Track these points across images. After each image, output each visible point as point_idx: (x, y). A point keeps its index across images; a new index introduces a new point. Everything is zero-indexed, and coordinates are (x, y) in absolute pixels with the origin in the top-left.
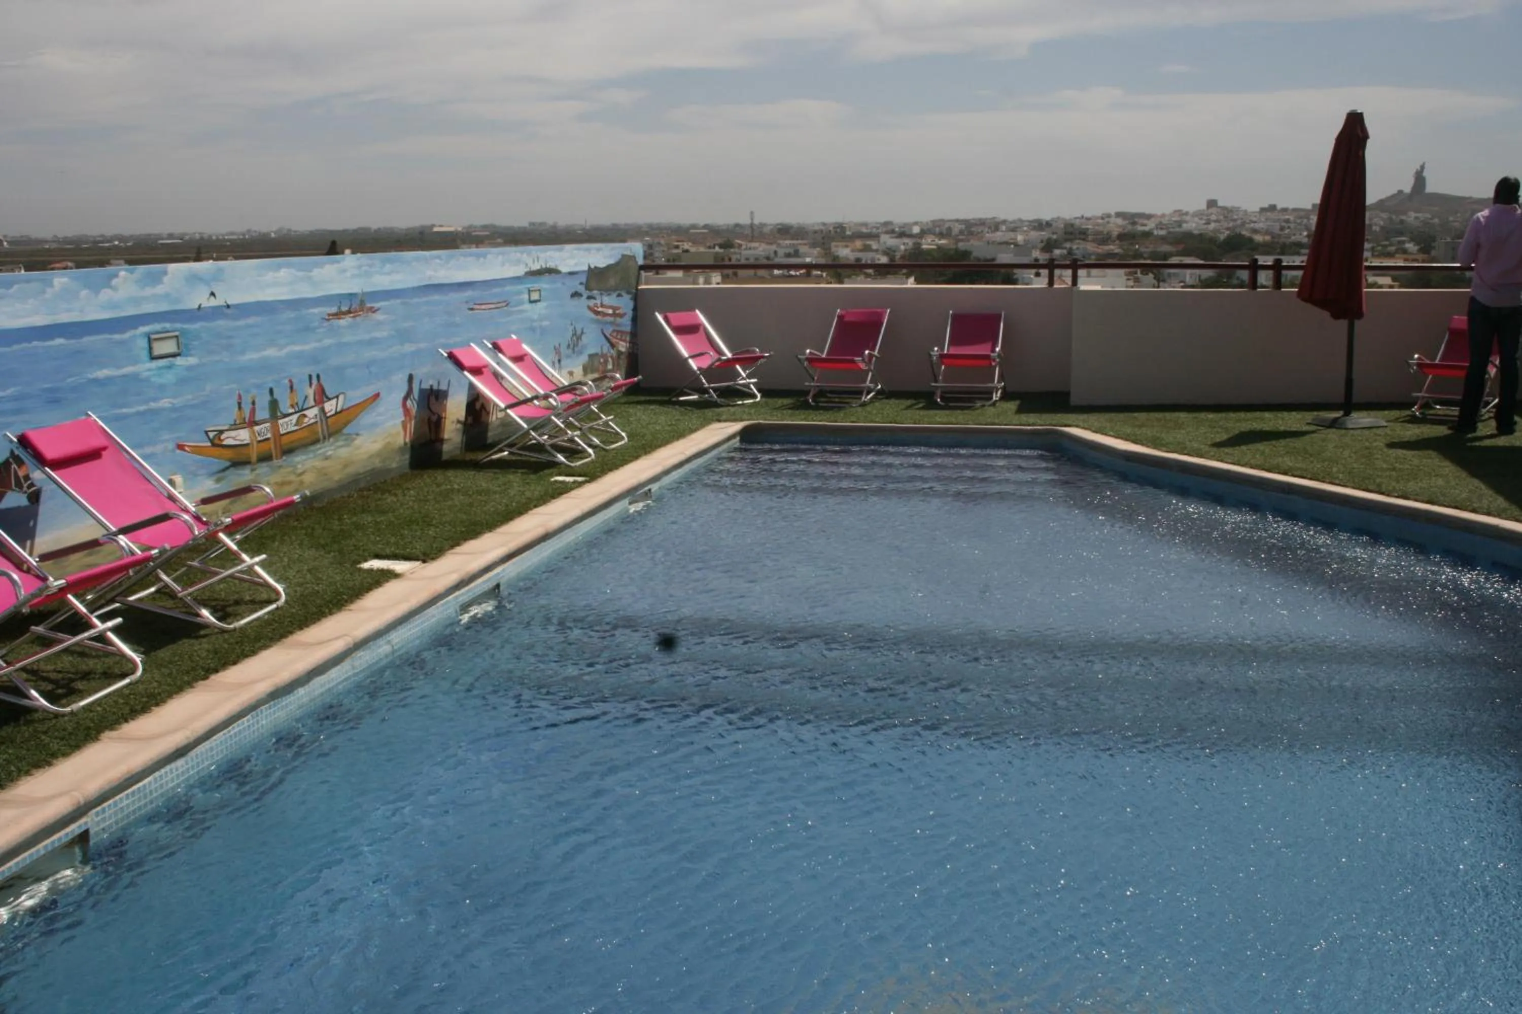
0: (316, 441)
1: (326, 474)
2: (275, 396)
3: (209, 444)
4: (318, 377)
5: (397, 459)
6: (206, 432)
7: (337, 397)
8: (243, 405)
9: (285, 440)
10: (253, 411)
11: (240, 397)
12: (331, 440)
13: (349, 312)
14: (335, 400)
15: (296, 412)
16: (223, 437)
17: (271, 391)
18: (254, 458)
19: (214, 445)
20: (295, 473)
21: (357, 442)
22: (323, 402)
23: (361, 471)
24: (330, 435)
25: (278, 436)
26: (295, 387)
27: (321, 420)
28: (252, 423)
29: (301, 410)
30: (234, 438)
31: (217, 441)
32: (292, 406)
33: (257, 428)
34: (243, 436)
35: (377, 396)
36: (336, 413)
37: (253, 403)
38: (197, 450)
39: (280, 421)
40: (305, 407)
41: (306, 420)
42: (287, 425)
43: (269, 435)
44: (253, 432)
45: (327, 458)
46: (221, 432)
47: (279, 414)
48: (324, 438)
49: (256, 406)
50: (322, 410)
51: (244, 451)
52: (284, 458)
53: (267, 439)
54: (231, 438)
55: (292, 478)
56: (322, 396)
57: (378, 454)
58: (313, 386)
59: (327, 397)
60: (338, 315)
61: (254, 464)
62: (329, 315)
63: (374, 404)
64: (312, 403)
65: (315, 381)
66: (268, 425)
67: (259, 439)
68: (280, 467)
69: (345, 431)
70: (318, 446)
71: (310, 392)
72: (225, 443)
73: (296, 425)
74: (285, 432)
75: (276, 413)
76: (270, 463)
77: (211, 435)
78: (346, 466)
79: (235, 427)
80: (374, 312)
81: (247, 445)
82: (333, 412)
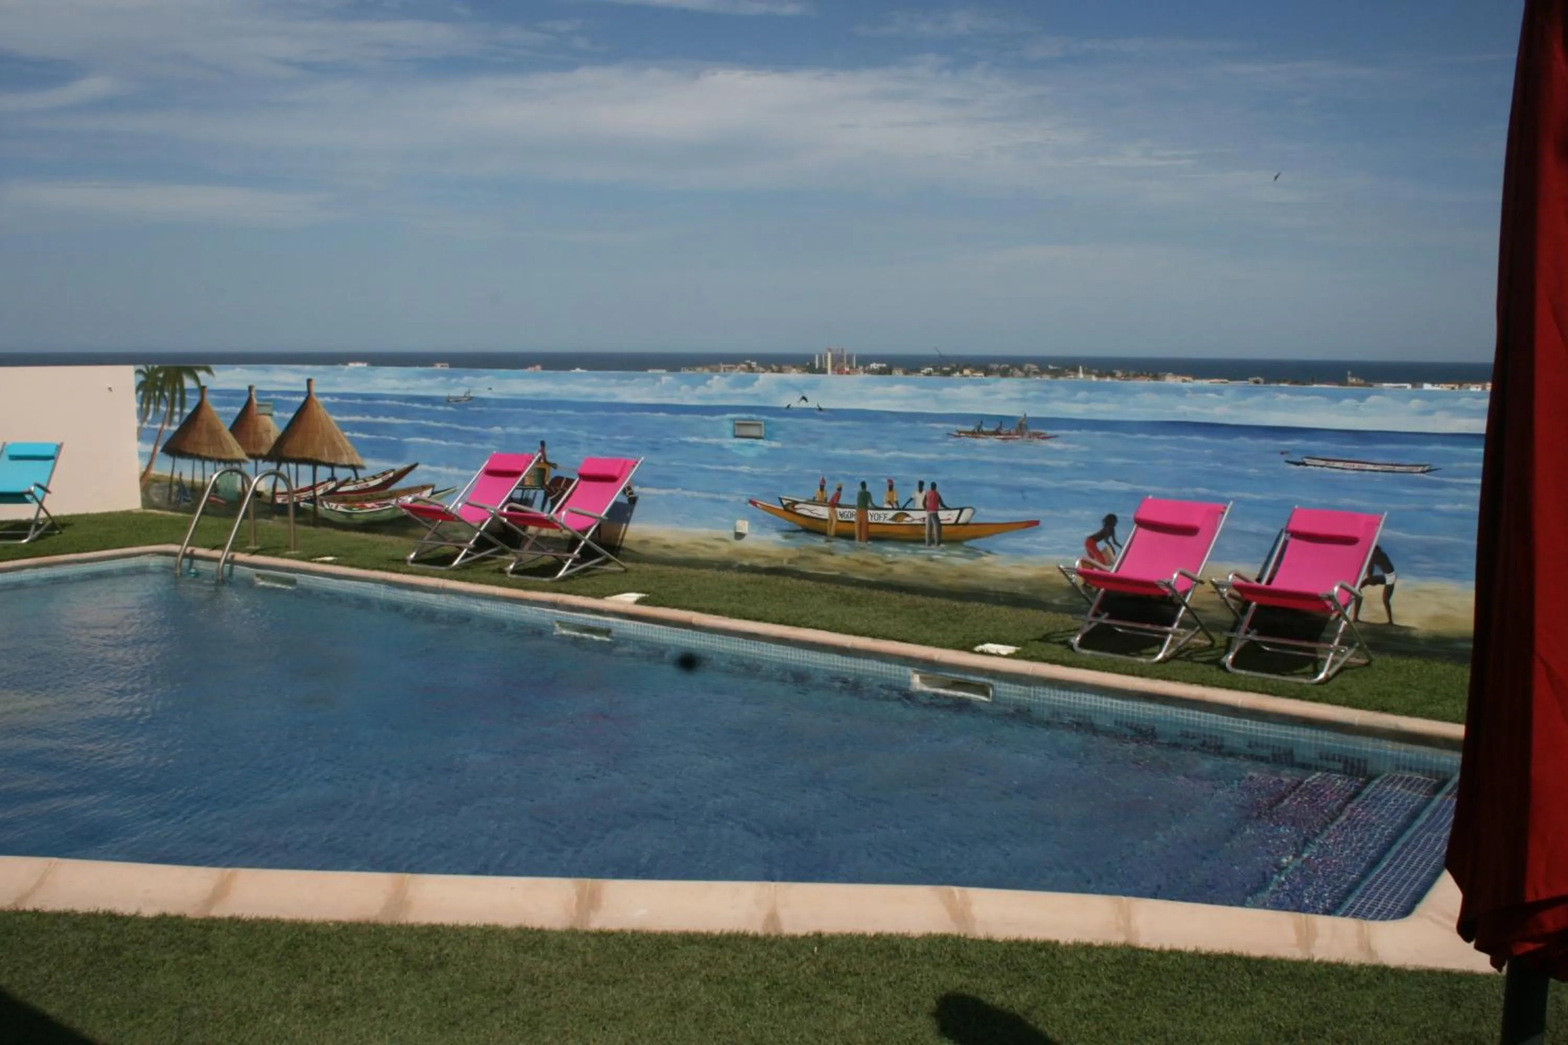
0: (922, 541)
1: (928, 574)
2: (868, 489)
3: (782, 508)
4: (934, 486)
5: (1065, 598)
6: (780, 499)
7: (961, 510)
8: (825, 488)
9: (872, 529)
10: (838, 495)
11: (823, 481)
12: (942, 546)
14: (957, 512)
15: (893, 509)
16: (797, 506)
17: (863, 485)
18: (832, 532)
19: (786, 508)
20: (882, 560)
21: (987, 559)
22: (938, 510)
23: (991, 588)
24: (940, 542)
25: (864, 523)
26: (895, 488)
27: (931, 525)
28: (834, 504)
29: (902, 511)
30: (810, 511)
31: (790, 508)
32: (890, 503)
33: (839, 510)
34: (823, 512)
35: (1036, 523)
36: (956, 523)
37: (840, 489)
38: (767, 509)
39: (870, 512)
40: (907, 507)
41: (907, 519)
42: (880, 517)
43: (853, 519)
44: (835, 513)
45: (932, 560)
46: (797, 503)
47: (870, 505)
48: (932, 542)
49: (843, 493)
50: (936, 517)
51: (822, 524)
52: (869, 543)
53: (853, 522)
54: (805, 510)
55: (877, 562)
56: (935, 502)
57: (1028, 582)
58: (924, 493)
59: (943, 505)
61: (830, 536)
62: (960, 432)
63: (1022, 530)
64: (921, 506)
65: (927, 488)
66: (855, 510)
67: (840, 518)
68: (864, 548)
69: (966, 543)
70: (922, 546)
71: (919, 498)
72: (799, 511)
73: (892, 519)
74: (874, 521)
75: (867, 503)
76: (851, 542)
77: (785, 502)
78: (963, 576)
79: (813, 502)
80: (1043, 438)
81: (825, 520)
82: (953, 521)
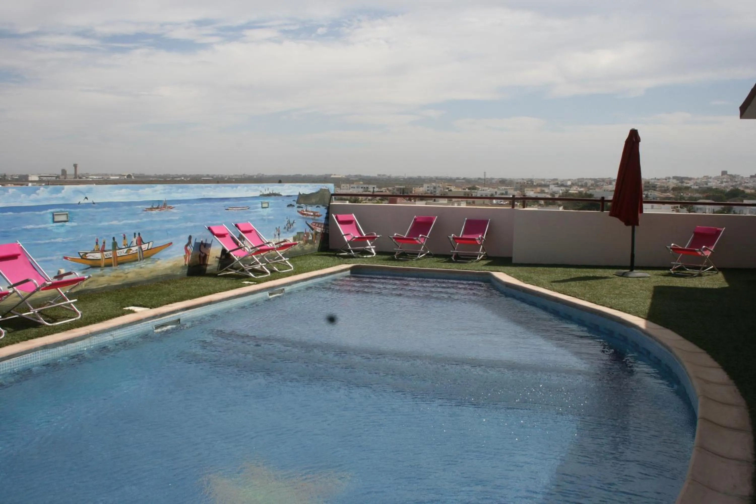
0: (137, 260)
1: (140, 274)
2: (116, 241)
3: (80, 258)
4: (139, 234)
5: (180, 271)
6: (79, 253)
7: (149, 243)
8: (98, 243)
9: (119, 259)
10: (104, 246)
11: (97, 240)
12: (144, 260)
13: (158, 208)
14: (148, 244)
15: (126, 248)
16: (87, 255)
17: (114, 238)
18: (103, 265)
19: (82, 258)
20: (124, 273)
21: (159, 262)
22: (141, 245)
23: (160, 274)
24: (144, 259)
25: (116, 257)
26: (126, 237)
27: (139, 252)
28: (103, 251)
29: (129, 247)
30: (93, 256)
31: (84, 257)
32: (124, 245)
33: (105, 253)
34: (98, 256)
35: (171, 244)
36: (148, 249)
37: (104, 243)
38: (73, 260)
39: (117, 251)
40: (131, 246)
41: (131, 251)
42: (120, 253)
43: (111, 256)
44: (103, 255)
45: (141, 268)
46: (87, 253)
47: (117, 248)
48: (141, 259)
49: (106, 244)
50: (141, 248)
51: (98, 262)
52: (119, 266)
53: (111, 258)
54: (90, 256)
55: (122, 274)
56: (140, 242)
57: (170, 268)
58: (136, 238)
59: (143, 243)
60: (151, 209)
61: (103, 267)
62: (147, 209)
63: (168, 247)
64: (135, 244)
65: (137, 236)
66: (111, 252)
67: (106, 257)
68: (116, 269)
69: (152, 257)
70: (137, 262)
71: (135, 240)
72: (88, 258)
73: (126, 253)
74: (119, 255)
75: (116, 247)
76: (111, 268)
77: (81, 254)
78: (151, 272)
79: (94, 251)
80: (171, 208)
81: (99, 259)
82: (146, 249)
